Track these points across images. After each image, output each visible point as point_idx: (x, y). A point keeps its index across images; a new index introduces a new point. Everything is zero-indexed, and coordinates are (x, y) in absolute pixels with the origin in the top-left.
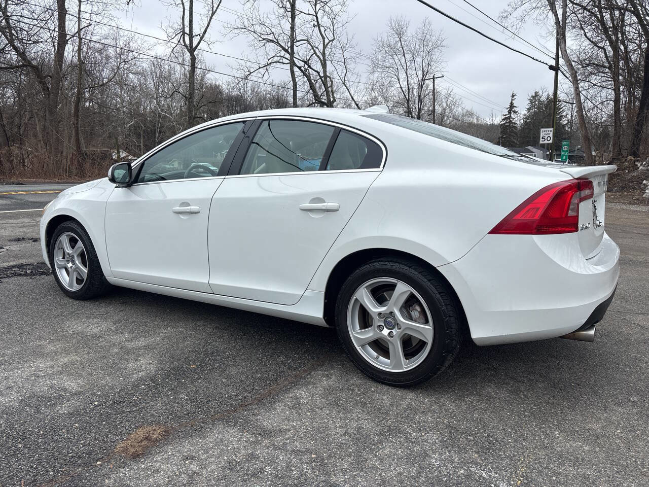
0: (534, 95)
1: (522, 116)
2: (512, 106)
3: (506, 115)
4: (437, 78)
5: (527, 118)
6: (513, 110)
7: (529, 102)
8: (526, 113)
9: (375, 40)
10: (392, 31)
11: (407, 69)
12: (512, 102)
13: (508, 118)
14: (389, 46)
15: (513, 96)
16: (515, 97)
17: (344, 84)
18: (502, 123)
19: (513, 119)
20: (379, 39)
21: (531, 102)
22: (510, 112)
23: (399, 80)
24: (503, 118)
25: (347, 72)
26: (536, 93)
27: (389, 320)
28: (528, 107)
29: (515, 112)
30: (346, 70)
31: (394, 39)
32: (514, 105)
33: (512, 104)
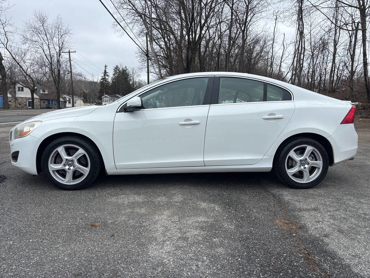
0: (116, 67)
1: (111, 78)
2: (105, 72)
3: (103, 77)
4: (71, 52)
5: (113, 79)
6: (106, 74)
7: (113, 70)
8: (113, 76)
9: (25, 23)
10: (36, 19)
11: (49, 44)
12: (105, 70)
13: (104, 79)
14: (35, 28)
15: (106, 67)
16: (107, 67)
17: (6, 48)
18: (101, 81)
19: (107, 79)
20: (28, 23)
21: (115, 71)
22: (105, 75)
23: (44, 51)
24: (101, 78)
25: (8, 41)
26: (117, 66)
27: (303, 162)
28: (113, 73)
29: (107, 75)
30: (7, 39)
31: (38, 24)
32: (107, 72)
33: (105, 71)
